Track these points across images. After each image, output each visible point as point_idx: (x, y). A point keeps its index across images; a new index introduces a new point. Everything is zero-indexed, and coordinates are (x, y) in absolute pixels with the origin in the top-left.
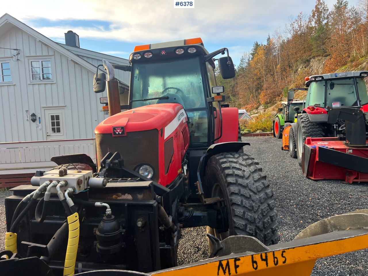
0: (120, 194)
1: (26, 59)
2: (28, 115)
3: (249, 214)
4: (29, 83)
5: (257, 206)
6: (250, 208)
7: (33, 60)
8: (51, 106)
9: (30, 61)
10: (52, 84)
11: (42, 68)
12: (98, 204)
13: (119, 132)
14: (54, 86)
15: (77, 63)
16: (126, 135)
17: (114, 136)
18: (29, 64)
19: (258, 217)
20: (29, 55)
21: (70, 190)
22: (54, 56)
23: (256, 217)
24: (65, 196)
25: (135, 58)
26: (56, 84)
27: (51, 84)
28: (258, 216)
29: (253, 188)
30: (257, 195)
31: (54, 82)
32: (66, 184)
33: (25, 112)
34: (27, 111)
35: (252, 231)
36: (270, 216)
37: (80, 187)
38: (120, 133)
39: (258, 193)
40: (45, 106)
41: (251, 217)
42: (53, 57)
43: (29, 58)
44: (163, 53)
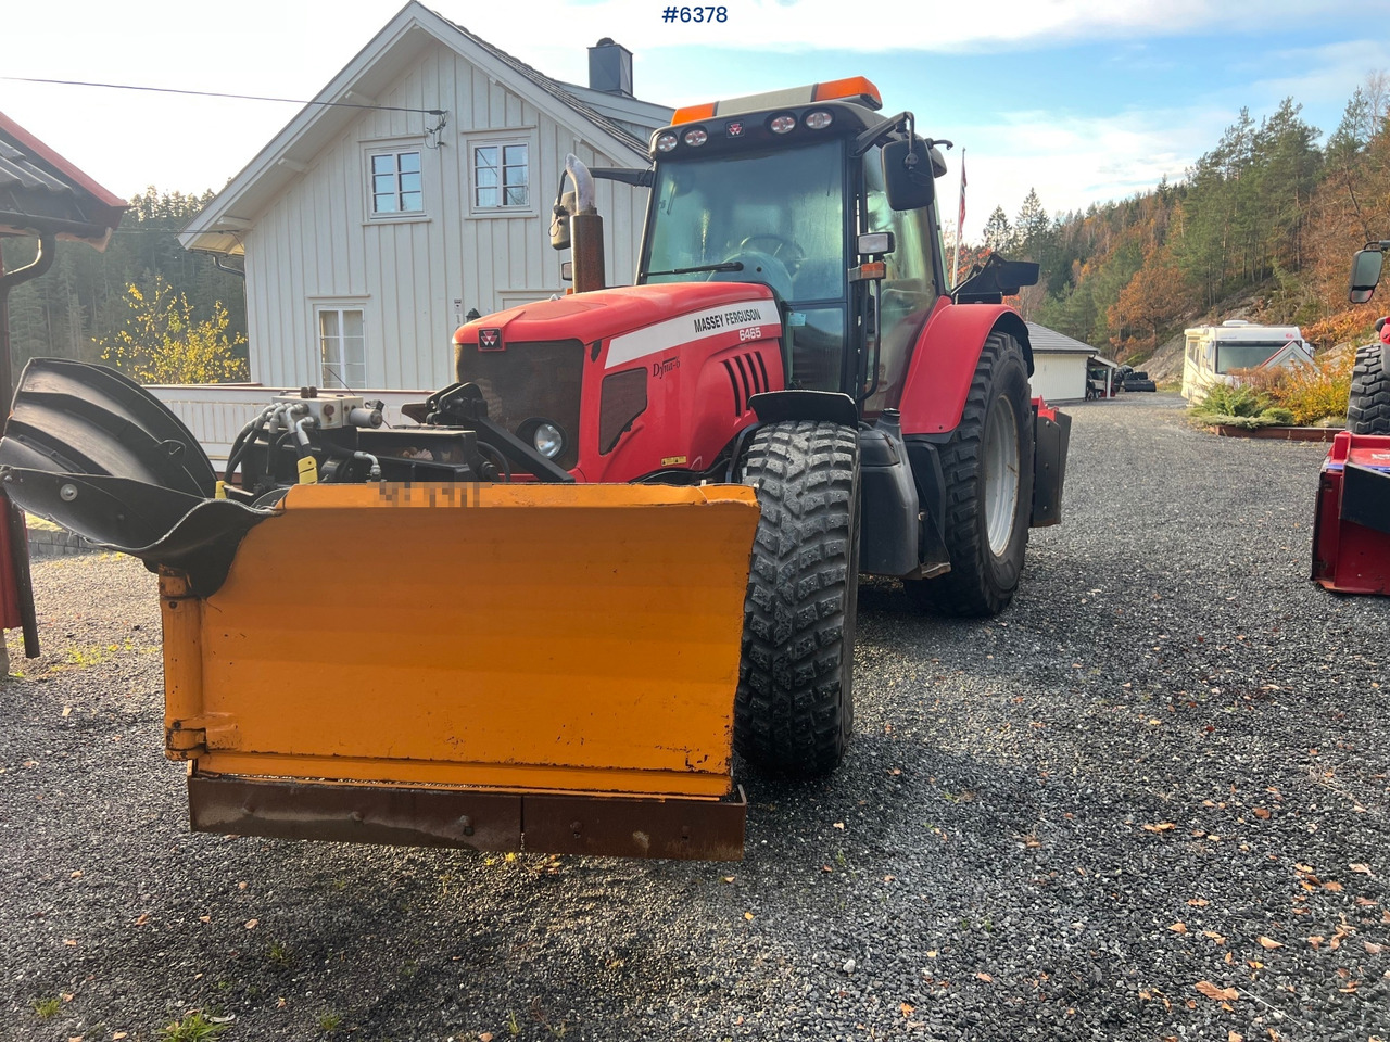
0: (415, 449)
1: (463, 141)
2: (461, 315)
3: (764, 561)
4: (467, 216)
5: (789, 544)
6: (769, 547)
7: (481, 143)
8: (523, 288)
9: (473, 147)
10: (511, 222)
11: (505, 169)
12: (359, 454)
13: (489, 340)
14: (534, 226)
15: (599, 152)
16: (503, 349)
17: (481, 349)
18: (468, 157)
19: (784, 571)
20: (468, 128)
21: (309, 419)
22: (537, 130)
23: (780, 570)
24: (297, 427)
25: (662, 147)
26: (539, 219)
27: (526, 218)
28: (786, 567)
29: (793, 503)
30: (799, 522)
31: (534, 214)
32: (306, 411)
33: (452, 305)
34: (458, 302)
35: (765, 601)
36: (819, 575)
37: (330, 419)
38: (492, 343)
39: (803, 517)
40: (507, 289)
41: (766, 567)
42: (534, 133)
43: (471, 137)
44: (735, 130)
